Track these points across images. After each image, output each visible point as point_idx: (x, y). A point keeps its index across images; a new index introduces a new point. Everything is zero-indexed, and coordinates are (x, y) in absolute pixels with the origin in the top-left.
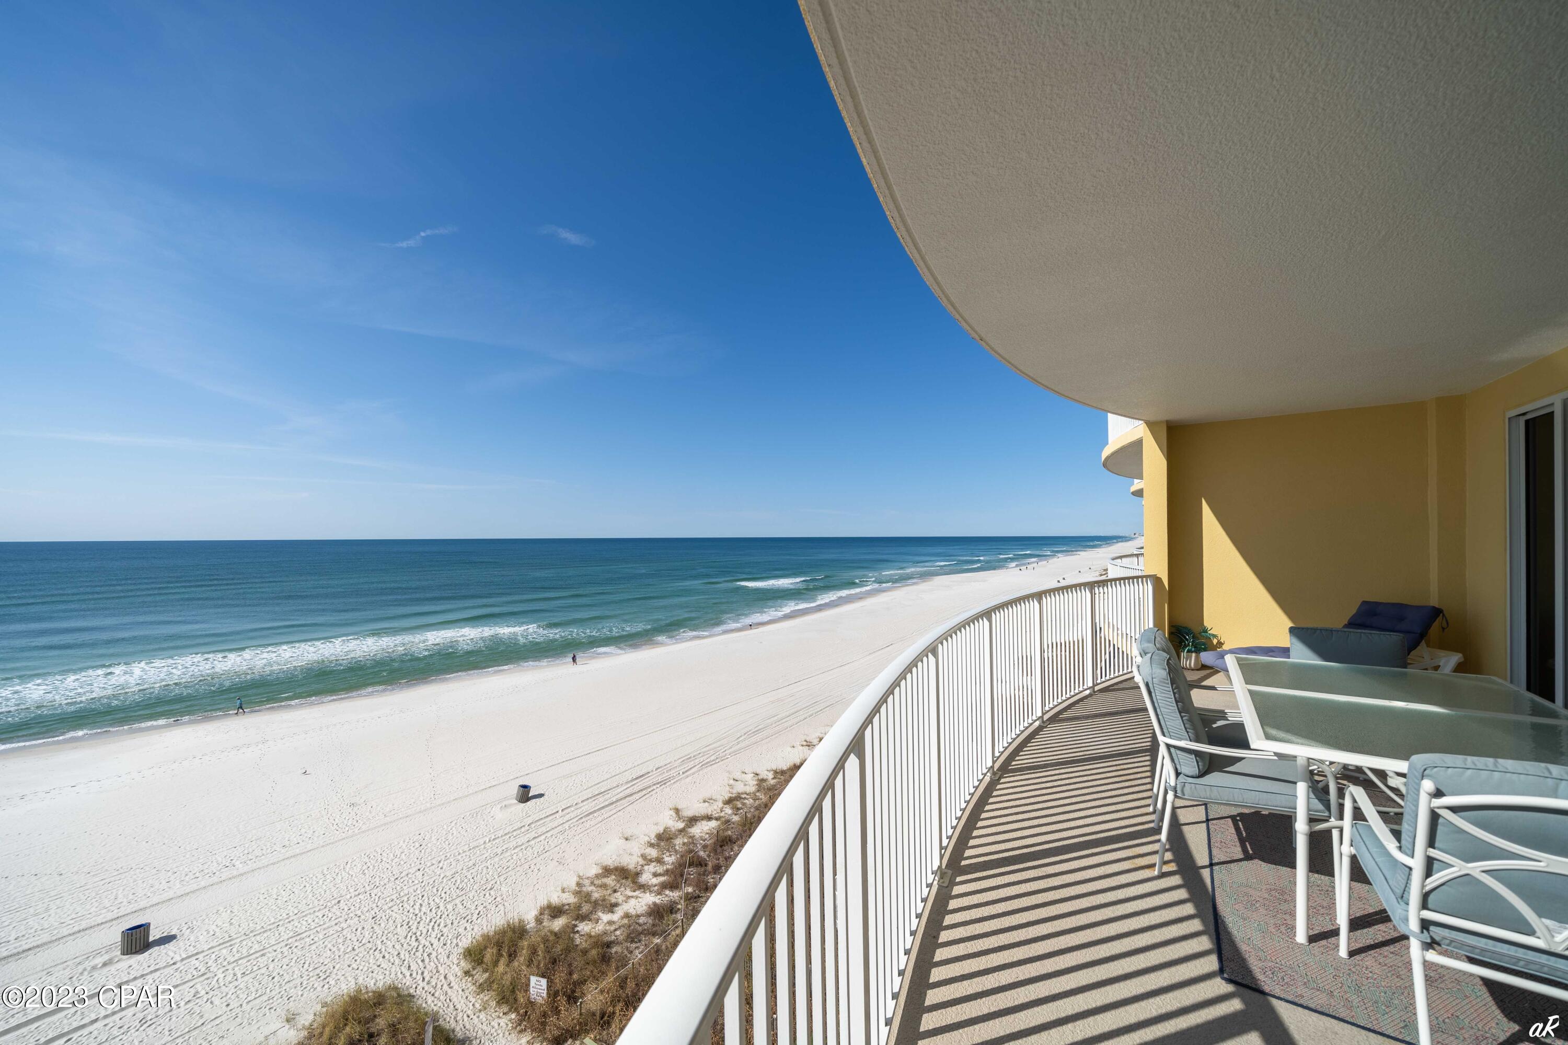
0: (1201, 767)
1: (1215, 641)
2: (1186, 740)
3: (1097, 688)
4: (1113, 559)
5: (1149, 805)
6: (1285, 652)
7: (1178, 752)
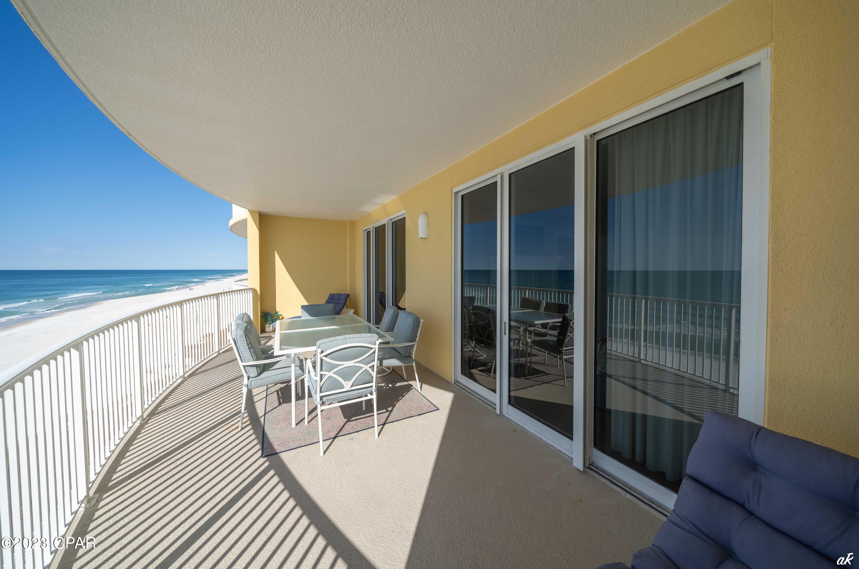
0: (258, 371)
1: (281, 317)
2: (252, 361)
3: (221, 352)
4: (236, 282)
5: (241, 400)
6: (300, 317)
7: (249, 368)
